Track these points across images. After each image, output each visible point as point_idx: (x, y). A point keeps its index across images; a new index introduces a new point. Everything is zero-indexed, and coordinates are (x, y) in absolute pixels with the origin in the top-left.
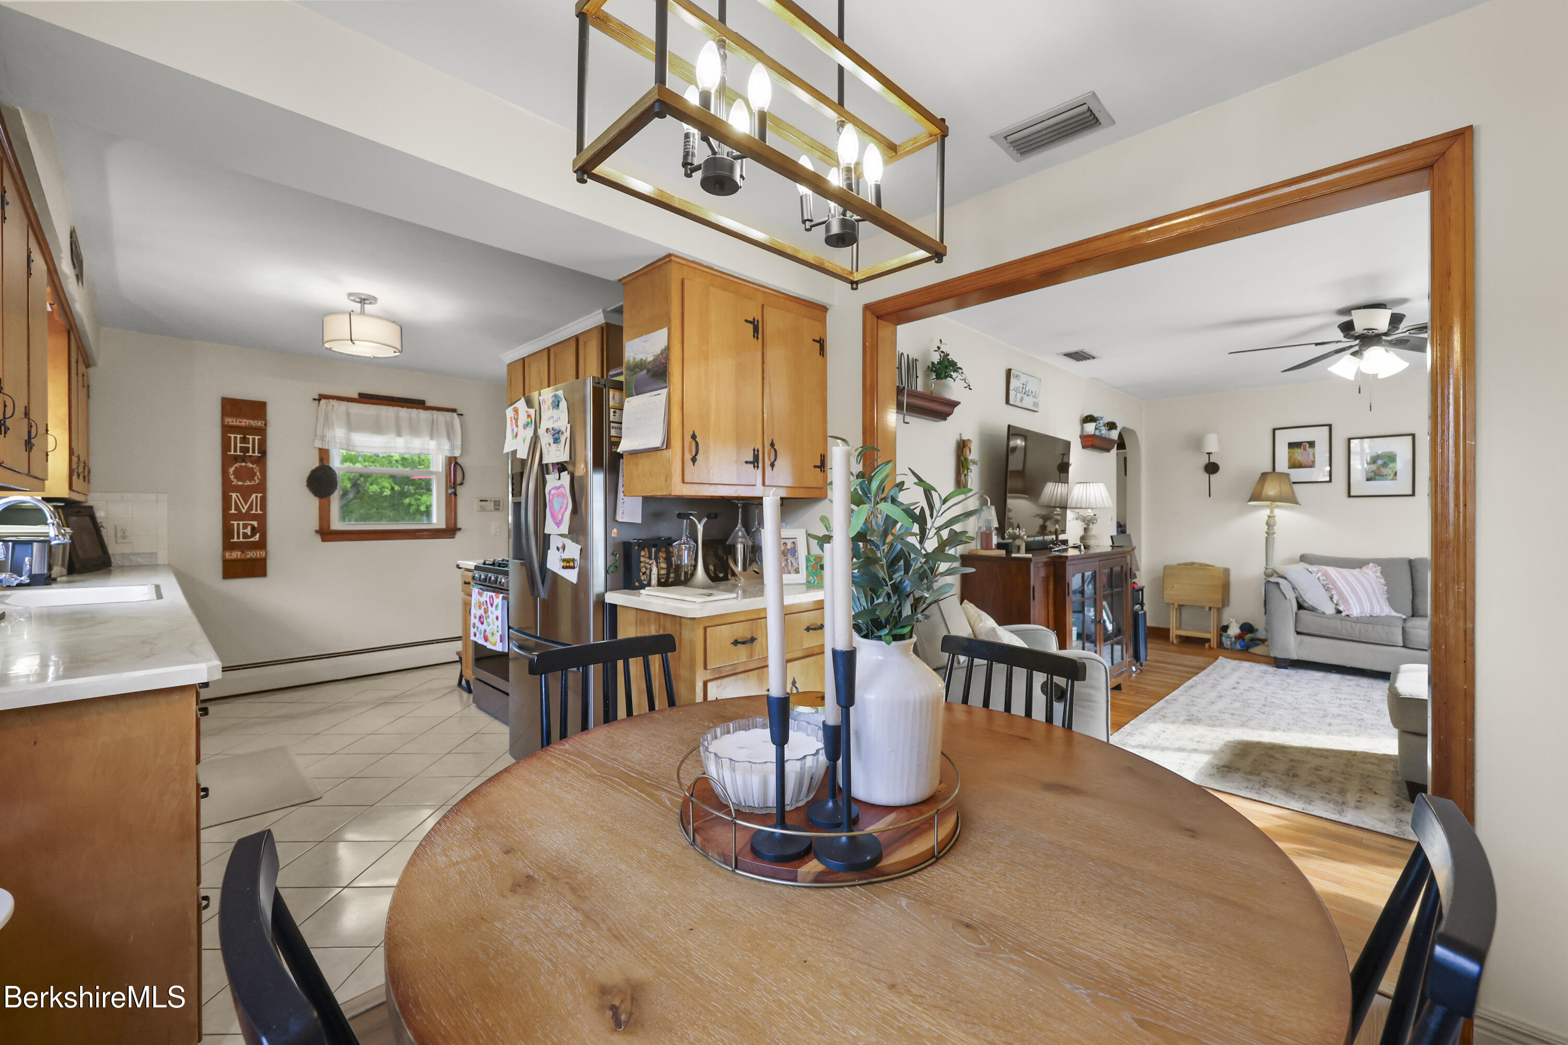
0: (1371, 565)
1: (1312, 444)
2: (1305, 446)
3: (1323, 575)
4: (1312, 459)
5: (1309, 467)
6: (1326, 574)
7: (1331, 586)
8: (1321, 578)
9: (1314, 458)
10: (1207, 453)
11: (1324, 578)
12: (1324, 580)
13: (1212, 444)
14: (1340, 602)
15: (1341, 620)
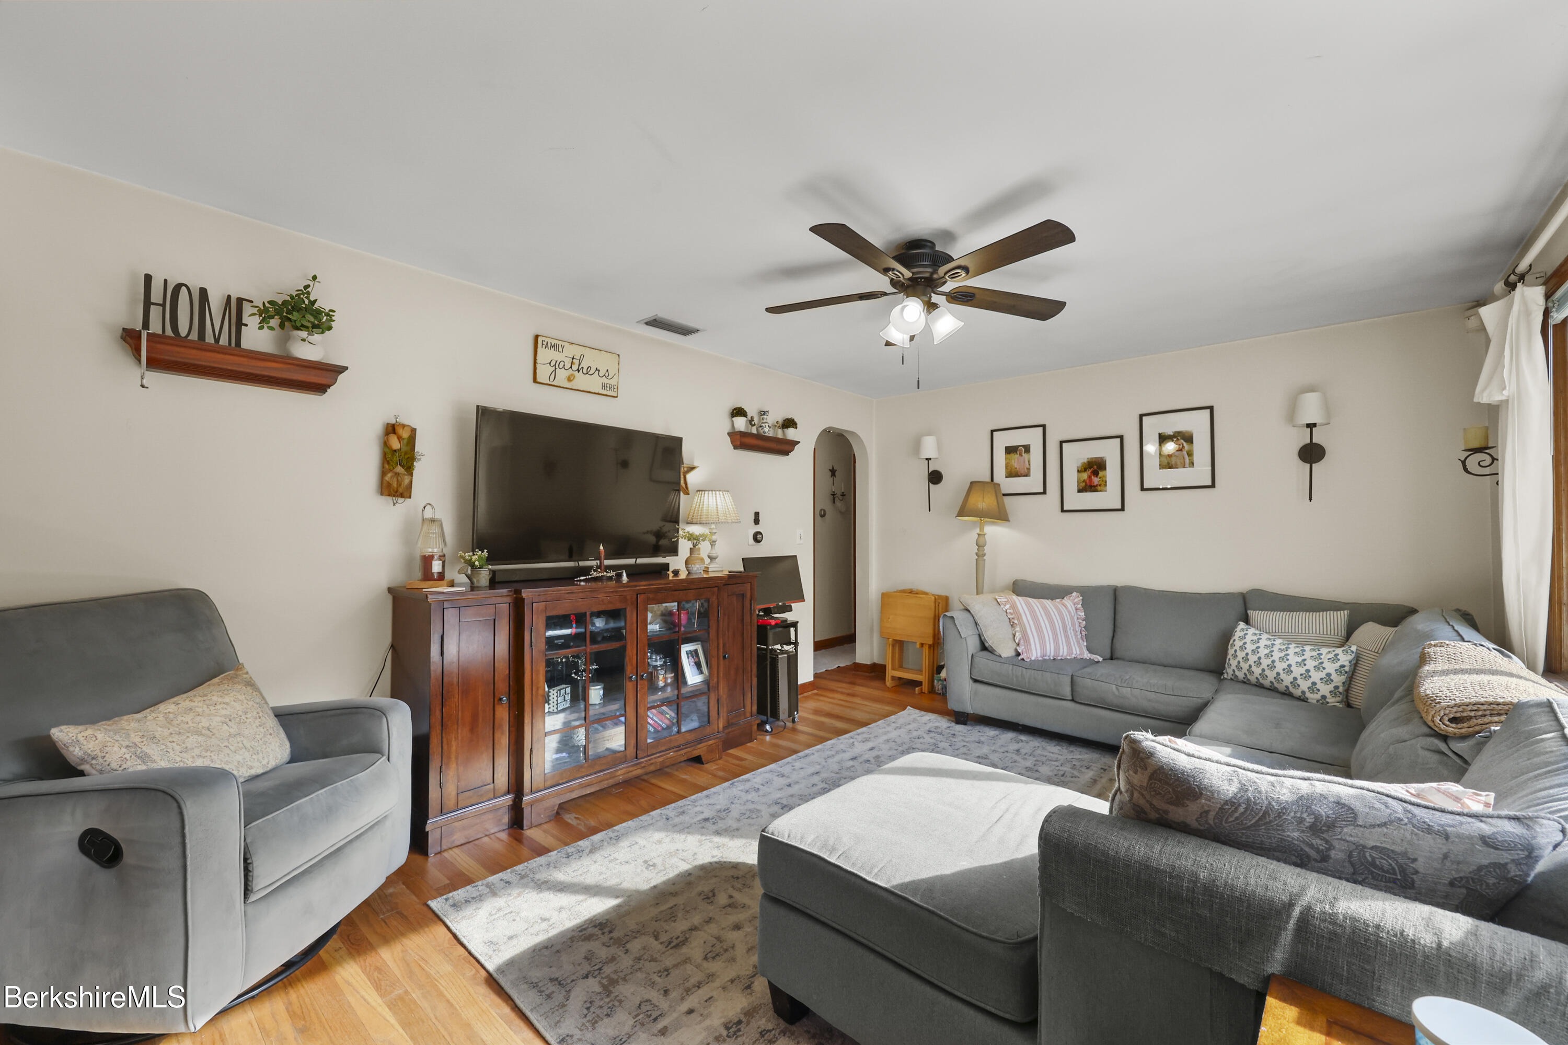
0: (1074, 594)
1: (1027, 449)
2: (1021, 450)
3: (1011, 607)
4: (1028, 467)
5: (1024, 476)
6: (1014, 606)
7: (1016, 621)
8: (1008, 611)
9: (1029, 465)
10: (927, 459)
11: (1011, 611)
12: (1012, 614)
13: (929, 448)
14: (1022, 642)
15: (1013, 665)
